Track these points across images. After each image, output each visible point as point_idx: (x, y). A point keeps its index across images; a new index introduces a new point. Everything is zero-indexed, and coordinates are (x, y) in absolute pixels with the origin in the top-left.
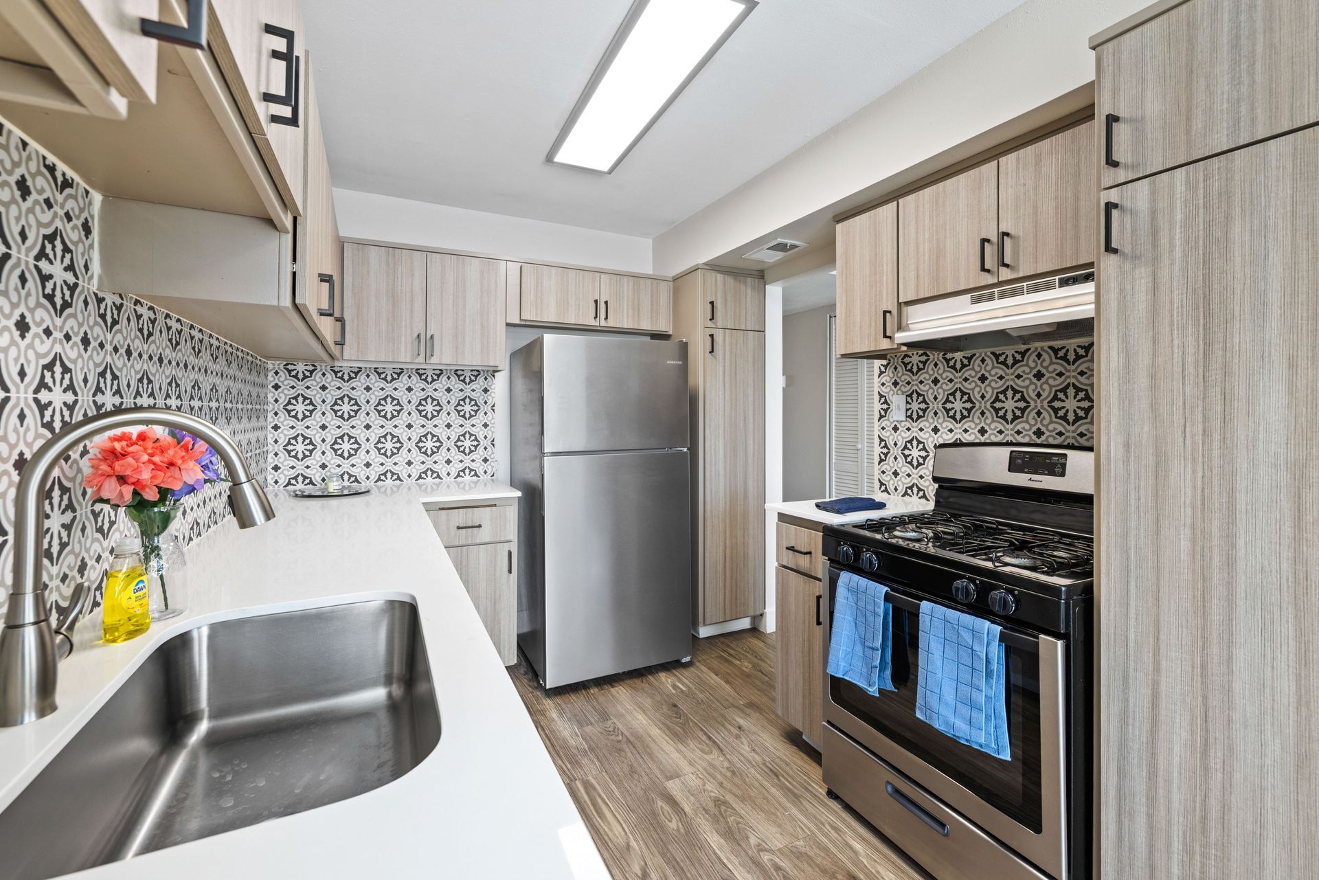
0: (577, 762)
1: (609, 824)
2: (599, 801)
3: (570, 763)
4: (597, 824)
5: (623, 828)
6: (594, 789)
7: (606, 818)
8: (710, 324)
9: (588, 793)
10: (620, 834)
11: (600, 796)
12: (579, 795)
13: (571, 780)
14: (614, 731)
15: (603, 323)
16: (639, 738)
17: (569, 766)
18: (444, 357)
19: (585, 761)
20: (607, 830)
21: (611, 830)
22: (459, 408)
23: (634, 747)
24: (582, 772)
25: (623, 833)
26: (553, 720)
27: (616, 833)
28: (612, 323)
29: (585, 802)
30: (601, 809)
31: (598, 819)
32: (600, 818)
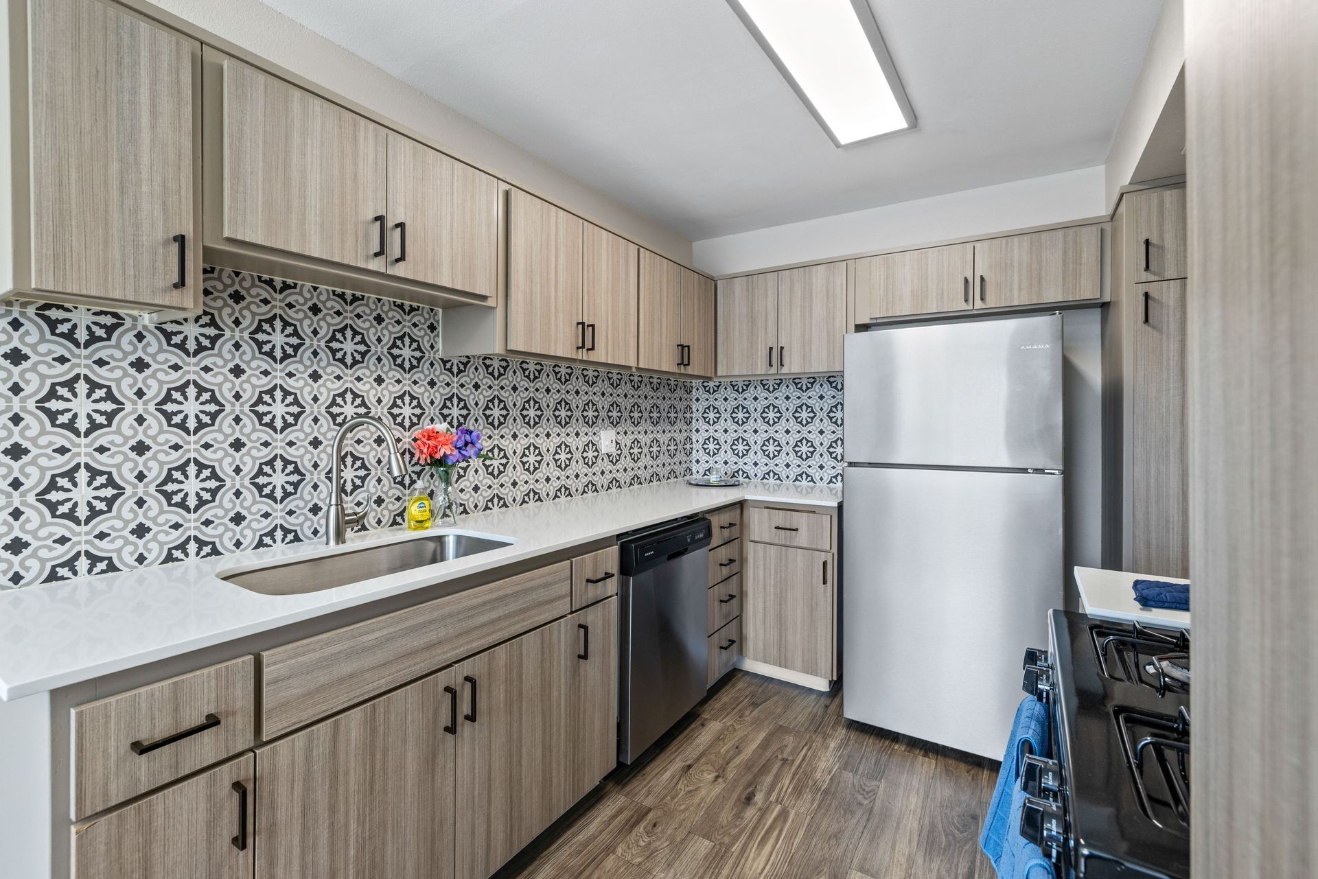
0: (800, 792)
1: (759, 855)
2: (776, 833)
3: (794, 789)
4: (750, 847)
5: (764, 868)
6: (785, 821)
7: (763, 849)
8: (1145, 276)
9: (775, 820)
10: (757, 868)
11: (781, 831)
12: (768, 816)
13: (777, 802)
14: (868, 793)
15: (979, 304)
16: (885, 815)
17: (789, 791)
18: (793, 365)
19: (807, 796)
20: (752, 855)
21: (754, 860)
22: (832, 415)
23: (868, 820)
24: (793, 802)
25: (759, 871)
26: (827, 748)
27: (755, 866)
28: (992, 302)
29: (765, 824)
30: (768, 840)
31: (756, 844)
32: (759, 845)
